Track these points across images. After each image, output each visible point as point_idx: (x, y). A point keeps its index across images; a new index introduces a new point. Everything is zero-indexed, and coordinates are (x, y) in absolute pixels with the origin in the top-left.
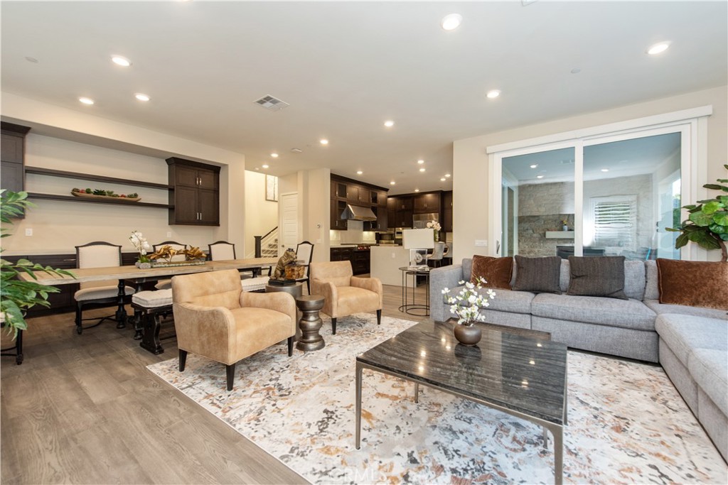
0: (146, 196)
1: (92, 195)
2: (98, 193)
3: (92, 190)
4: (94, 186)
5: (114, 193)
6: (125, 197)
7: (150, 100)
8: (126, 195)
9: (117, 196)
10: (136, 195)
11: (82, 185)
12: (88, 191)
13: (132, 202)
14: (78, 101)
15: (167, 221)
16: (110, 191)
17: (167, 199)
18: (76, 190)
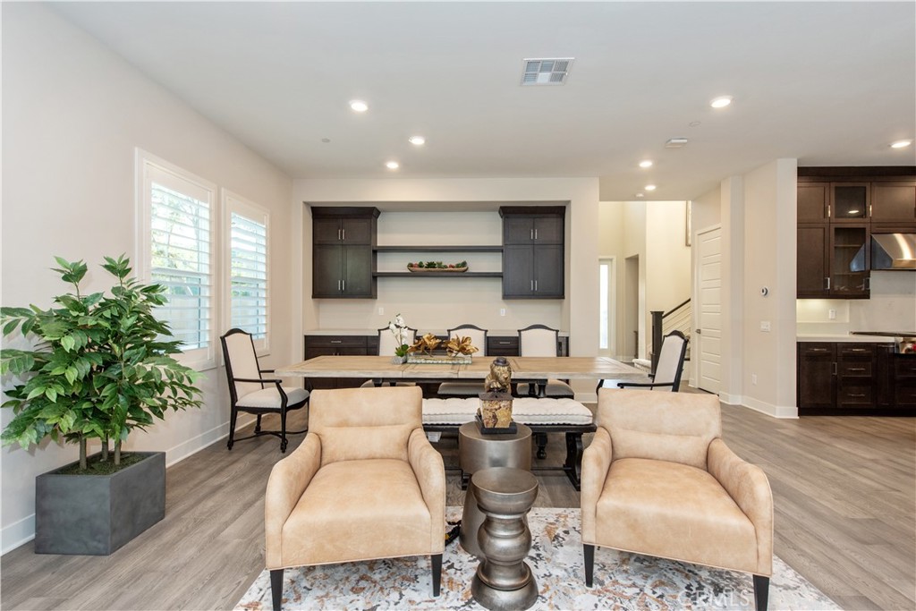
0: (478, 264)
1: (424, 269)
2: (431, 265)
3: (425, 264)
4: (426, 259)
5: (443, 264)
6: (453, 267)
7: (426, 141)
8: (454, 264)
9: (446, 267)
10: (464, 264)
11: (416, 259)
12: (421, 265)
13: (461, 273)
14: (386, 167)
15: (500, 294)
16: (439, 261)
17: (500, 264)
18: (411, 265)
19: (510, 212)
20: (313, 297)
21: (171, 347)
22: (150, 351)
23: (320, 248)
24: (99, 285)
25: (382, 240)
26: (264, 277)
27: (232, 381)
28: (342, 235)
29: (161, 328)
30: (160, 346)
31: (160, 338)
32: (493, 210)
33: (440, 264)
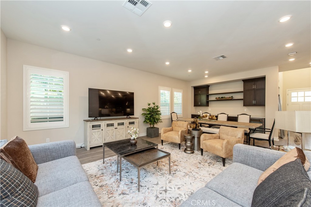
0: (236, 96)
2: (222, 98)
3: (220, 97)
4: (220, 96)
8: (228, 97)
10: (232, 97)
11: (218, 96)
12: (219, 98)
13: (231, 99)
14: (205, 77)
15: (243, 105)
17: (243, 96)
18: (216, 98)
19: (245, 81)
20: (194, 106)
21: (160, 114)
22: (157, 114)
23: (196, 95)
24: (152, 106)
25: (210, 92)
26: (181, 103)
27: (172, 121)
28: (200, 92)
29: (159, 111)
30: (159, 114)
31: (160, 113)
32: (240, 81)
33: (225, 97)
